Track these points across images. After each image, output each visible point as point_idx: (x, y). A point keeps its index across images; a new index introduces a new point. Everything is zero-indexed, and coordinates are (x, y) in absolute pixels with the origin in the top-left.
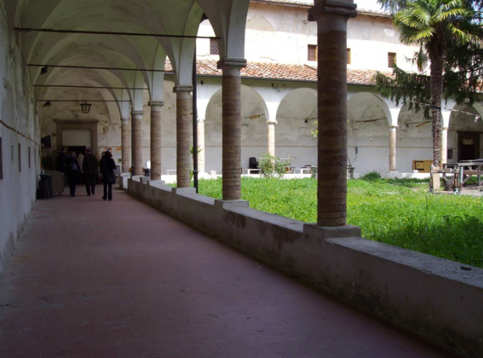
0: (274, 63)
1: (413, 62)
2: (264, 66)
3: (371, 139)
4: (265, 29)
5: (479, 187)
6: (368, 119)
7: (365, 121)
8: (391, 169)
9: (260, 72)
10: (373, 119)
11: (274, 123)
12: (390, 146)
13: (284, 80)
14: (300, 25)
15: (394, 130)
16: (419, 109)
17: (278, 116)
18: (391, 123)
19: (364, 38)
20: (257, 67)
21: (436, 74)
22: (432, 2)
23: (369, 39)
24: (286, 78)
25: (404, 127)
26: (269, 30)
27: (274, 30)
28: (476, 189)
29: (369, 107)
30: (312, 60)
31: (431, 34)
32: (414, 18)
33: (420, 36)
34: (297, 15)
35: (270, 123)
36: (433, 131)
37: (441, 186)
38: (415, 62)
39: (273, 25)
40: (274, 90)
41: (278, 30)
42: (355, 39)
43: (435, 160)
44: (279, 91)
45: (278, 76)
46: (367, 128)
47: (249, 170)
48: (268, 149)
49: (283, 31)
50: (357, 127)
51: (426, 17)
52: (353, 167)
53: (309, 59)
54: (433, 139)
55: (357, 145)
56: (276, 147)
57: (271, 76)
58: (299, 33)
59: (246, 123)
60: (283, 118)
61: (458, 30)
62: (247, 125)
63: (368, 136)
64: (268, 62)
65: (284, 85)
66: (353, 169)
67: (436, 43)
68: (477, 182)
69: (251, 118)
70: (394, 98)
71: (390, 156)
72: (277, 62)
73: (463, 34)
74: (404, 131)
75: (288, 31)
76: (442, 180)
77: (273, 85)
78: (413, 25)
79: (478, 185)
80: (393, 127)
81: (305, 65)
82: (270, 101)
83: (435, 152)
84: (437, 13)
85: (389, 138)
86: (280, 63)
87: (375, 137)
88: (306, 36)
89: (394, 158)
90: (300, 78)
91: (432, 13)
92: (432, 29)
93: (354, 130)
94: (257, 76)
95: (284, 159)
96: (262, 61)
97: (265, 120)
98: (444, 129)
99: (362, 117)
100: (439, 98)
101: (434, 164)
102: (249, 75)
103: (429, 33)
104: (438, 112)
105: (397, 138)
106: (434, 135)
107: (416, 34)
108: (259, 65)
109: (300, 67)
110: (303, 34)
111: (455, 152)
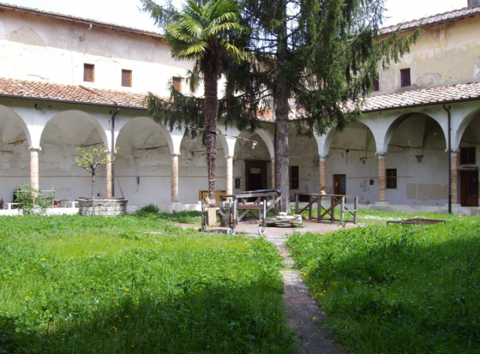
0: (44, 82)
1: (187, 80)
2: (31, 85)
3: (154, 168)
4: (34, 44)
5: (258, 221)
6: (151, 147)
7: (147, 149)
8: (174, 200)
9: (21, 90)
10: (156, 146)
11: (37, 150)
12: (172, 176)
13: (49, 101)
14: (76, 42)
15: (176, 159)
16: (196, 135)
17: (43, 142)
18: (173, 151)
19: (147, 60)
20: (21, 85)
21: (210, 94)
22: (205, 15)
23: (152, 61)
24: (51, 97)
25: (189, 155)
26: (39, 45)
27: (45, 46)
28: (256, 223)
29: (152, 134)
30: (89, 81)
31: (204, 49)
32: (185, 31)
33: (191, 50)
34: (72, 30)
35: (33, 150)
36: (208, 159)
37: (218, 221)
38: (189, 81)
39: (43, 39)
40: (37, 111)
41: (50, 45)
42: (137, 60)
43: (210, 191)
44: (44, 113)
45: (42, 96)
46: (150, 156)
47: (10, 205)
48: (30, 179)
49: (56, 46)
50: (139, 155)
51: (198, 30)
52: (126, 199)
53: (85, 80)
54: (207, 169)
55: (139, 175)
56: (40, 176)
57: (33, 96)
58: (74, 50)
59: (10, 150)
60: (54, 144)
61: (232, 47)
62: (11, 152)
63: (152, 165)
64: (37, 80)
65: (50, 106)
66: (127, 201)
67: (210, 60)
68: (256, 215)
69: (15, 143)
70: (168, 123)
71: (173, 187)
72: (48, 81)
73: (238, 51)
74: (189, 159)
75: (61, 47)
76: (218, 214)
77: (36, 107)
78: (182, 38)
79: (259, 219)
80: (175, 155)
81: (80, 86)
82: (32, 124)
83: (210, 183)
84: (210, 26)
85: (171, 166)
86: (51, 82)
87: (158, 166)
88: (82, 54)
89: (177, 189)
90: (68, 98)
91: (205, 25)
92: (205, 44)
93: (136, 158)
94: (16, 94)
95: (48, 192)
96: (30, 80)
97: (27, 146)
98: (229, 157)
99: (145, 143)
100: (214, 121)
101: (210, 196)
102: (6, 93)
103: (201, 47)
104: (213, 138)
105: (180, 167)
106: (209, 163)
107: (186, 48)
108: (24, 83)
109: (74, 88)
110: (79, 51)
111: (243, 182)
